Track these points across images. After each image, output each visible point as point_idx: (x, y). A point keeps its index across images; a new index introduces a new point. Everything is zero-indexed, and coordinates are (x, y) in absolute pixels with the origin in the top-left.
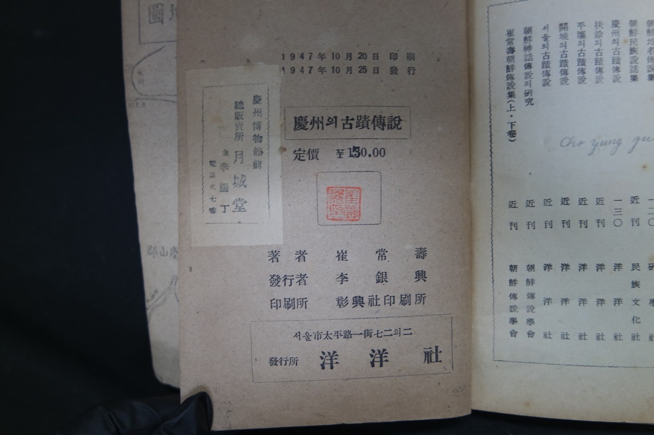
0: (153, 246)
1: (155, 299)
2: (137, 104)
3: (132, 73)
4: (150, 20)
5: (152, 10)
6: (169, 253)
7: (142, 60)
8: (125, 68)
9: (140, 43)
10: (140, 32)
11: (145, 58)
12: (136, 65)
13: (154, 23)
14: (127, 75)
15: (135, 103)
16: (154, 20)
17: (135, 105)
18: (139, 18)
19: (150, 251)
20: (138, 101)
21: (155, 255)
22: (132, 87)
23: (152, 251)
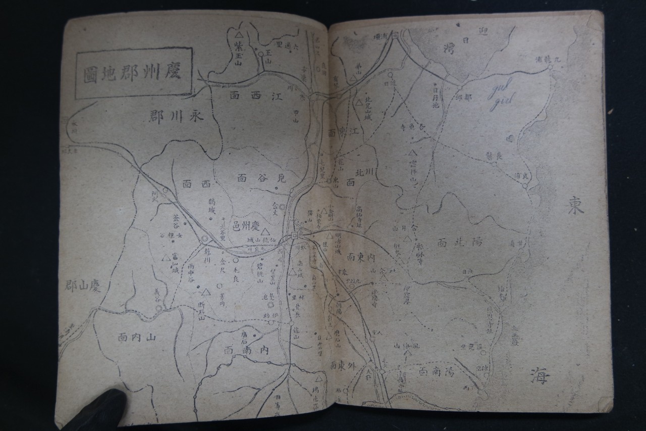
0: (73, 281)
1: (69, 335)
2: (70, 150)
3: (67, 124)
4: (85, 80)
5: (87, 72)
6: (90, 286)
7: (77, 113)
8: (61, 120)
9: (76, 99)
10: (76, 89)
11: (79, 111)
12: (71, 118)
13: (88, 82)
14: (62, 126)
15: (68, 149)
16: (88, 80)
17: (67, 151)
18: (76, 78)
19: (68, 286)
20: (71, 148)
21: (74, 289)
22: (66, 136)
23: (71, 285)
